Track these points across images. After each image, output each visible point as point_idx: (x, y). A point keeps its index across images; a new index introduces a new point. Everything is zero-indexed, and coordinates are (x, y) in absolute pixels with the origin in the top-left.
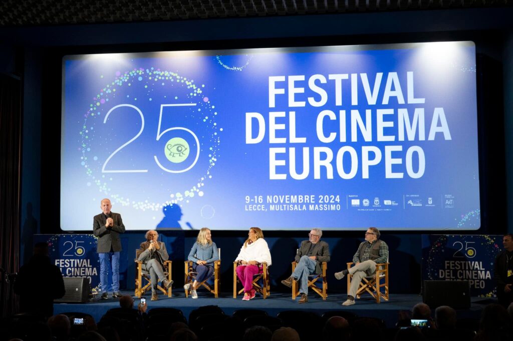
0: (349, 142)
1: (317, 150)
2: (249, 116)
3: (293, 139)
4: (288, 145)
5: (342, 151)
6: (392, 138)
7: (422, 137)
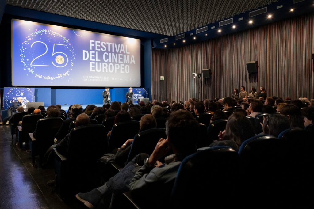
0: (112, 62)
1: (103, 64)
2: (84, 51)
3: (97, 60)
4: (95, 61)
5: (110, 64)
6: (122, 62)
7: (129, 63)
